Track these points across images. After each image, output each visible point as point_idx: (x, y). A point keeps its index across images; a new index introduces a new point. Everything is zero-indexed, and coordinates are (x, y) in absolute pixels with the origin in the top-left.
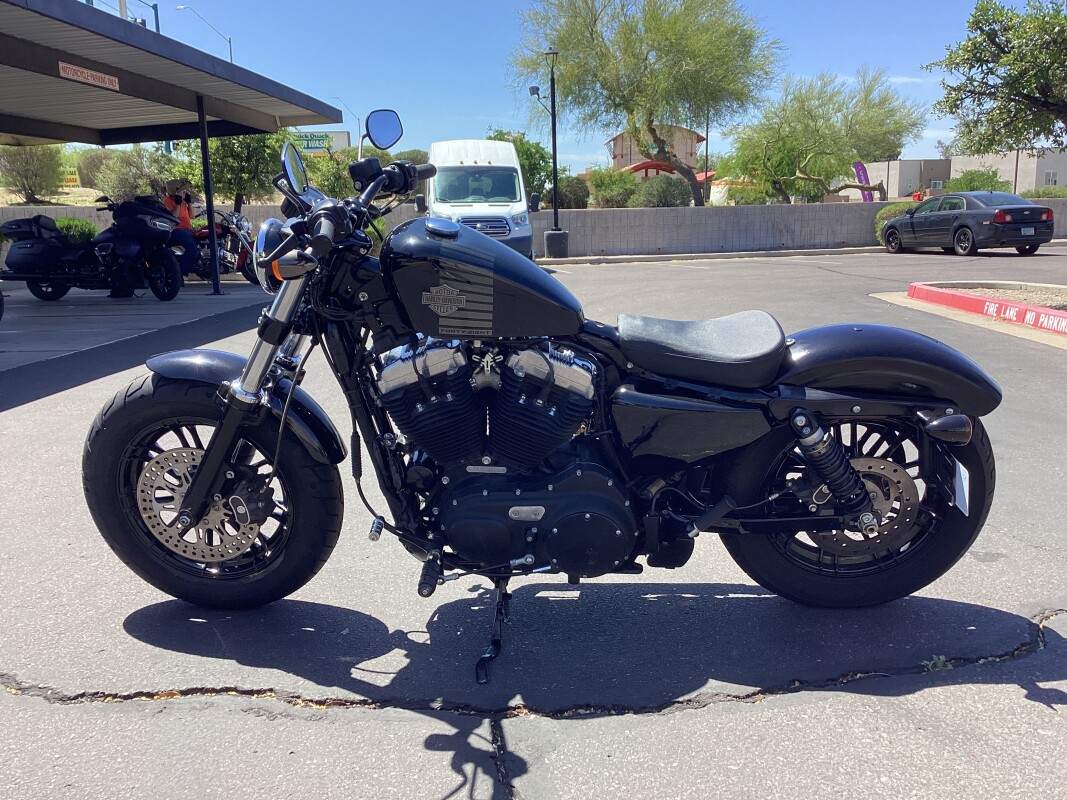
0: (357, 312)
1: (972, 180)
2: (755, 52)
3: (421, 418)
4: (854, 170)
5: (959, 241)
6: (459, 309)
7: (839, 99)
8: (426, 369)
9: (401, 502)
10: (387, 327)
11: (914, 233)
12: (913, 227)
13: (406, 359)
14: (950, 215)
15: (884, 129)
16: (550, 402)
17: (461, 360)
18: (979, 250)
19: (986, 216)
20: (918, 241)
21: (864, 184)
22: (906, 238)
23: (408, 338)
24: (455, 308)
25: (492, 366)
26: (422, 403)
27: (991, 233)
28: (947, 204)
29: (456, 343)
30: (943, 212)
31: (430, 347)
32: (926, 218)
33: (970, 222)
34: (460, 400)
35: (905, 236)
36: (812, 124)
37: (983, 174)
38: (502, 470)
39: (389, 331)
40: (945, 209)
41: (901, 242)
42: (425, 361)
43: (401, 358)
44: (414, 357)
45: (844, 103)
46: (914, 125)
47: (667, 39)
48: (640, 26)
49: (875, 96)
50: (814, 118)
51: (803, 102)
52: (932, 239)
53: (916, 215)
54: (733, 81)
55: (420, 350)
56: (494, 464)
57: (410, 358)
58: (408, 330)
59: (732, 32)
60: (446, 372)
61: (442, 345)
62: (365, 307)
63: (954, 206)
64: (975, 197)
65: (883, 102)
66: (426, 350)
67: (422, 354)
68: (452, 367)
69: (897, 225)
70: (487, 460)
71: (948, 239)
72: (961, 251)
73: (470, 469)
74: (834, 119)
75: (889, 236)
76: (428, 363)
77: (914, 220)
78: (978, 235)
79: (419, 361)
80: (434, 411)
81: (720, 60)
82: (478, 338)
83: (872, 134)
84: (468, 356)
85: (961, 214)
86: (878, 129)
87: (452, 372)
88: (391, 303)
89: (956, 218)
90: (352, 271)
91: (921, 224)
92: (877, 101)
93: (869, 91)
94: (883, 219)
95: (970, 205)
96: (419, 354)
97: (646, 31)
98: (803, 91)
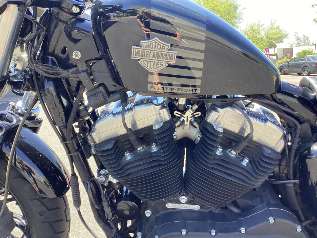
0: (71, 70)
1: (305, 53)
2: (238, 11)
3: (129, 166)
4: (265, 50)
5: (304, 71)
6: (170, 66)
7: (264, 27)
8: (134, 124)
9: (112, 228)
10: (100, 85)
11: (289, 68)
12: (288, 66)
13: (117, 113)
14: (301, 63)
15: (278, 36)
16: (242, 154)
17: (165, 115)
18: (311, 74)
19: (314, 63)
20: (290, 71)
21: (268, 53)
22: (286, 70)
23: (118, 96)
24: (165, 65)
25: (190, 121)
26: (130, 151)
27: (315, 69)
28: (300, 59)
29: (161, 100)
30: (298, 62)
31: (137, 104)
32: (293, 64)
33: (308, 65)
34: (164, 152)
35: (286, 69)
36: (255, 35)
37: (308, 51)
38: (196, 207)
39: (101, 89)
40: (299, 61)
41: (284, 72)
42: (133, 116)
43: (112, 113)
44: (123, 113)
45: (265, 28)
46: (287, 35)
47: (211, 6)
48: (202, 2)
49: (275, 26)
50: (256, 33)
51: (252, 28)
52: (295, 70)
53: (289, 63)
54: (231, 20)
55: (129, 106)
56: (189, 202)
57: (119, 112)
58: (119, 87)
59: (231, 5)
60: (151, 126)
61: (149, 102)
62: (79, 66)
63: (302, 60)
64: (310, 57)
65: (278, 28)
66: (135, 105)
67: (131, 109)
68: (157, 122)
69: (283, 66)
70: (184, 199)
71: (300, 71)
72: (305, 74)
73: (169, 205)
74: (262, 33)
75: (280, 70)
76: (136, 118)
77: (289, 65)
78: (311, 69)
79: (128, 116)
80: (140, 160)
81: (227, 13)
82: (182, 95)
83: (274, 38)
84: (171, 112)
85: (305, 63)
86: (276, 36)
87: (156, 127)
88: (103, 63)
89: (303, 64)
90: (66, 31)
91: (291, 66)
92: (275, 28)
93: (273, 24)
94: (278, 64)
95: (308, 60)
96: (128, 109)
97: (204, 4)
98: (253, 24)
